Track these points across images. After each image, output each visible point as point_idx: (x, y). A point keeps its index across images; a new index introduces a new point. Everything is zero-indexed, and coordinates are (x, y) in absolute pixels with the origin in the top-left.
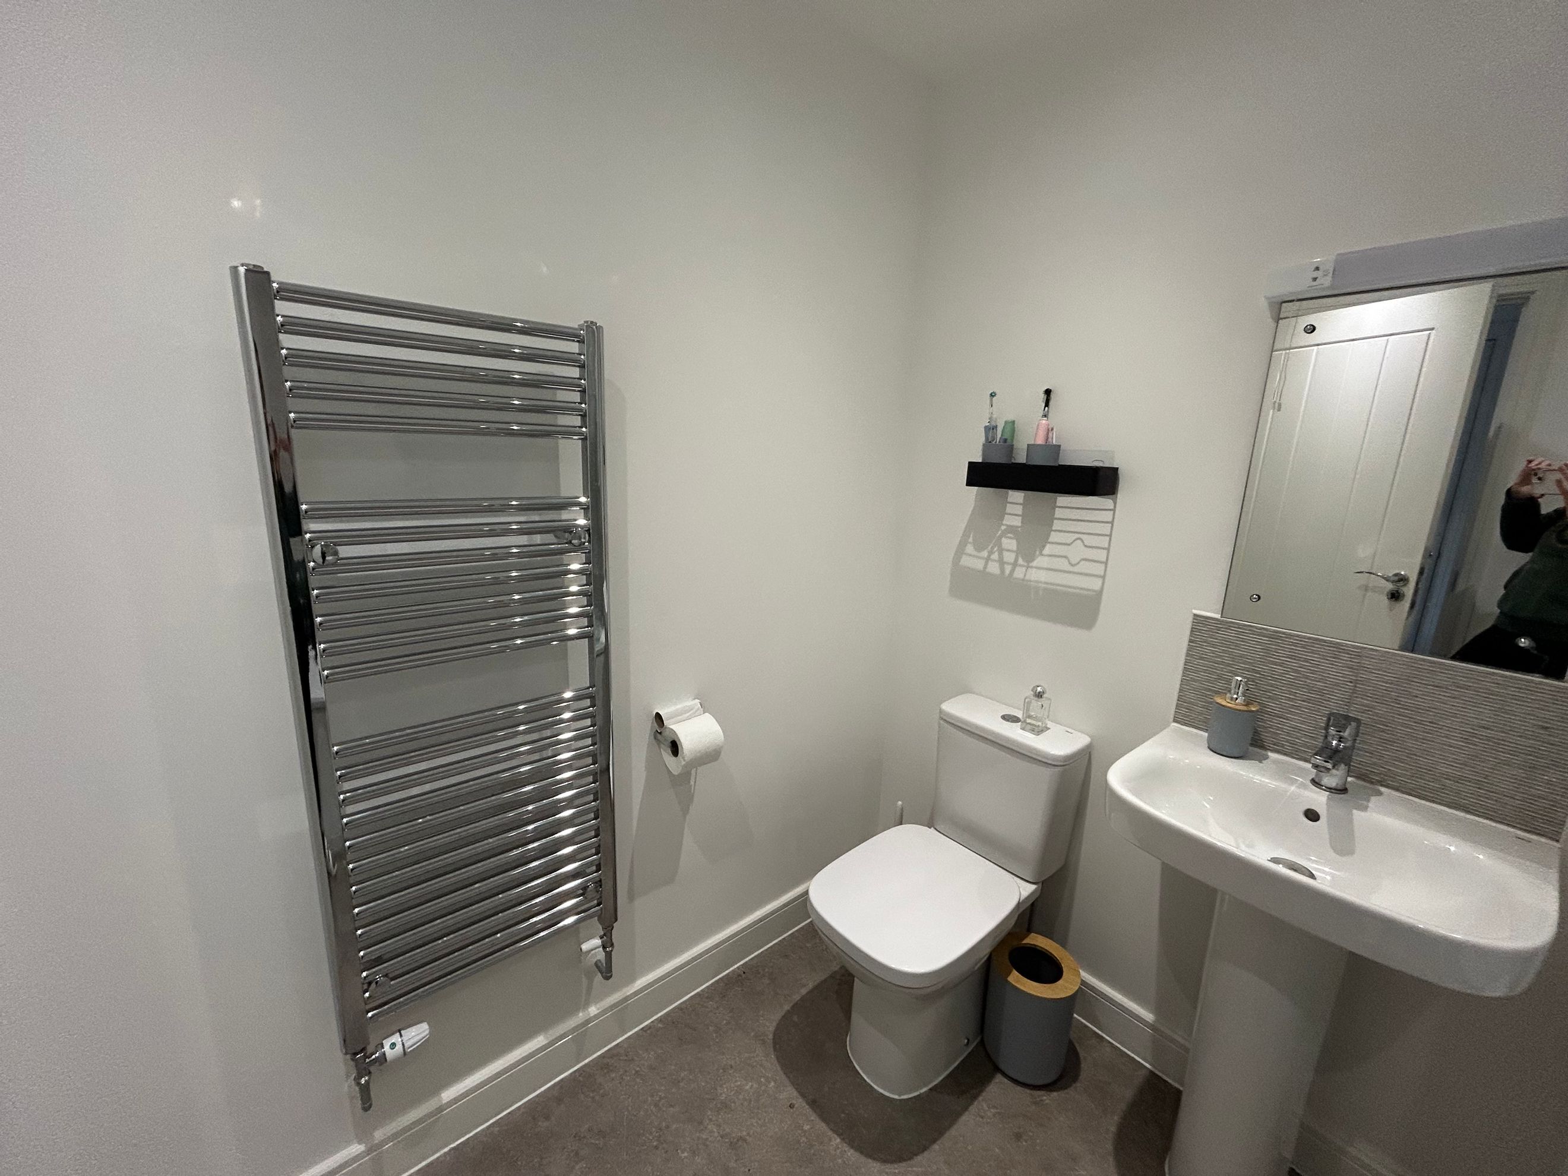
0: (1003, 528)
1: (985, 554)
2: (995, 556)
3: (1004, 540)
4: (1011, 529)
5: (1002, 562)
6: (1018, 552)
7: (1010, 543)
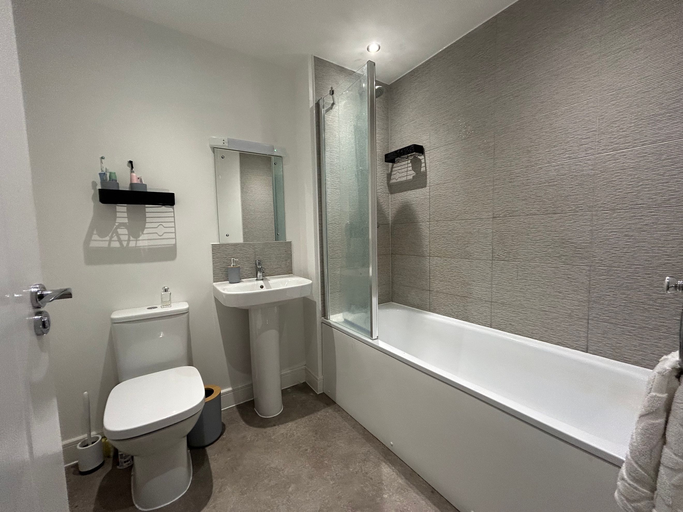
0: (117, 224)
1: (108, 238)
2: (115, 238)
3: (119, 230)
4: (122, 225)
5: (120, 241)
6: (129, 235)
7: (123, 231)
